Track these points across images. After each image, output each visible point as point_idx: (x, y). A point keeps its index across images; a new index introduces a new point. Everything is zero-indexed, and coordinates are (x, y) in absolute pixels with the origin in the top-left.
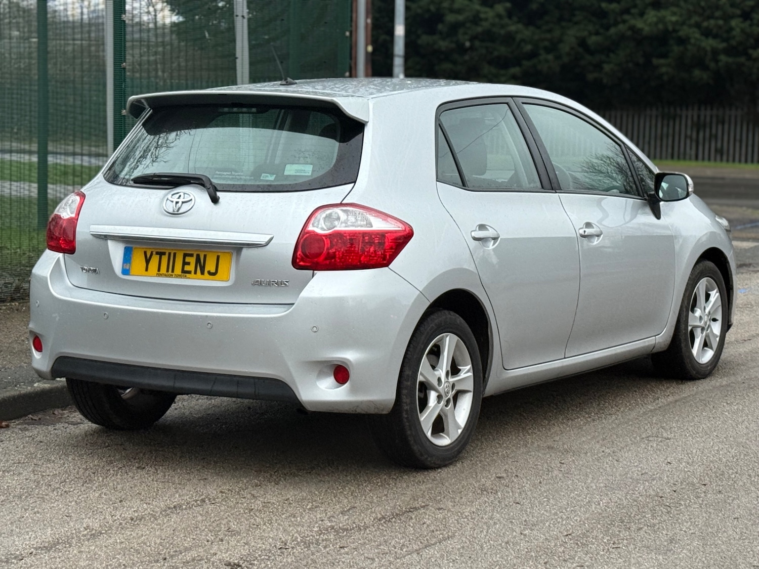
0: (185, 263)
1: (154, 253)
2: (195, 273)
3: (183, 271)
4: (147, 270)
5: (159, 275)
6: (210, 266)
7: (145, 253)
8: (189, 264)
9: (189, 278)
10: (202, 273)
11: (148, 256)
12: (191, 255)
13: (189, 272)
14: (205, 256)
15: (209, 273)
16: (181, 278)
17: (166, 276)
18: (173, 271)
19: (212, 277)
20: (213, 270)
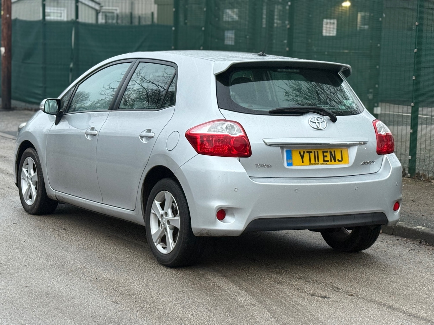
0: (324, 157)
1: (306, 152)
2: (331, 161)
3: (324, 161)
4: (303, 162)
5: (311, 164)
6: (338, 157)
7: (300, 153)
8: (326, 156)
9: (328, 164)
10: (335, 161)
11: (302, 154)
12: (327, 152)
13: (328, 161)
14: (334, 152)
15: (339, 161)
16: (324, 164)
17: (315, 164)
18: (318, 161)
19: (340, 163)
20: (340, 159)
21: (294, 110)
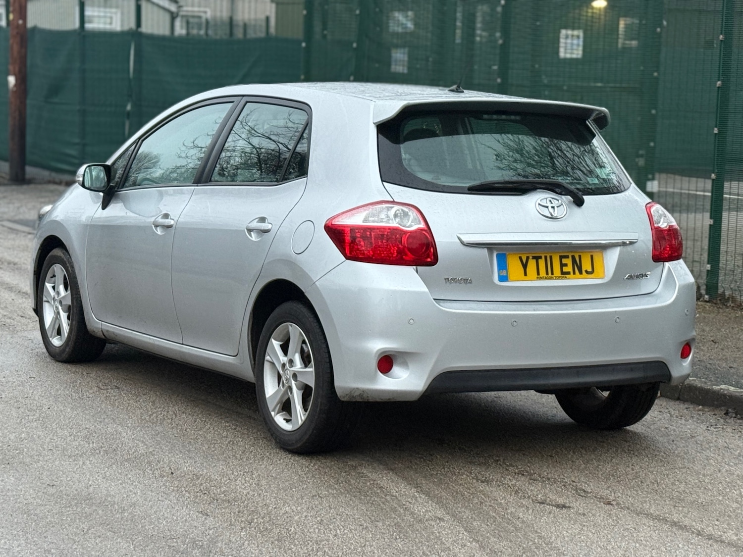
0: (562, 265)
1: (531, 257)
2: (574, 273)
3: (563, 273)
4: (525, 274)
5: (540, 278)
6: (586, 266)
7: (521, 258)
8: (566, 265)
9: (569, 279)
10: (581, 272)
11: (524, 261)
12: (567, 257)
13: (568, 273)
14: (580, 257)
15: (587, 272)
16: (562, 279)
17: (546, 278)
18: (552, 273)
19: (590, 276)
20: (590, 270)
21: (511, 185)
